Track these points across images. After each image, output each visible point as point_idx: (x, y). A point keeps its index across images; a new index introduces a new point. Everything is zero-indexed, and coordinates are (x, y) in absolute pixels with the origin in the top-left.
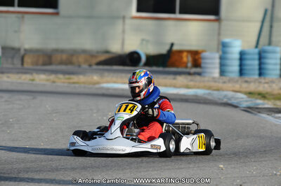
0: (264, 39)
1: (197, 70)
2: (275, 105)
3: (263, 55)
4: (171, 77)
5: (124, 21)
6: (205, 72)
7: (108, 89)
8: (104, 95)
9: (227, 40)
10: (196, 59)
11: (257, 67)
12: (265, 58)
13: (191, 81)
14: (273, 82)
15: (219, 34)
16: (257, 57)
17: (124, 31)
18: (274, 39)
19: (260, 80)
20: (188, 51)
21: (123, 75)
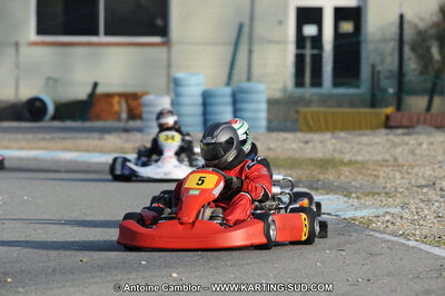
3: (239, 96)
5: (17, 50)
6: (147, 127)
12: (242, 101)
15: (169, 66)
16: (229, 100)
18: (256, 71)
20: (121, 95)
21: (20, 136)
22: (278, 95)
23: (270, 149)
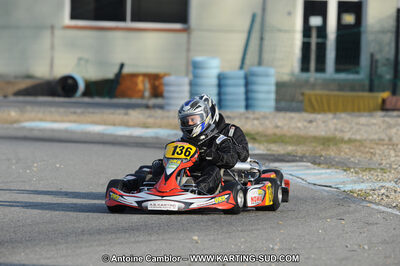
0: (252, 57)
1: (159, 101)
2: (268, 150)
3: (251, 79)
4: (122, 111)
5: (53, 33)
6: (169, 105)
7: (32, 129)
8: (25, 139)
9: (199, 58)
10: (156, 86)
11: (243, 97)
12: (254, 83)
13: (150, 116)
14: (265, 117)
15: (188, 50)
16: (242, 82)
17: (52, 47)
18: (266, 56)
19: (247, 115)
20: (145, 75)
21: (53, 109)
22: (286, 78)
23: (277, 127)
